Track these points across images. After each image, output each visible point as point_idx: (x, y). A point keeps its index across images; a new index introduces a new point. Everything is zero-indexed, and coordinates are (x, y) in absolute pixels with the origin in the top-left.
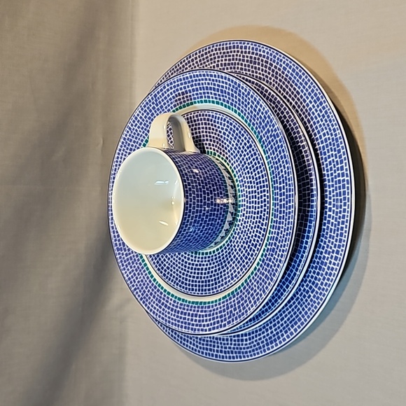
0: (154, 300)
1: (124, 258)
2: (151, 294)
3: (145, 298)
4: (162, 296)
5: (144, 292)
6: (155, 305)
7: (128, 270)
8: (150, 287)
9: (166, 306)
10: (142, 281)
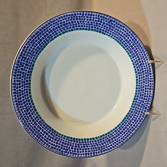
0: (143, 68)
1: (146, 102)
2: (143, 72)
3: (148, 73)
4: (138, 66)
5: (146, 76)
6: (145, 65)
7: (148, 94)
8: (141, 75)
9: (139, 59)
10: (144, 82)
